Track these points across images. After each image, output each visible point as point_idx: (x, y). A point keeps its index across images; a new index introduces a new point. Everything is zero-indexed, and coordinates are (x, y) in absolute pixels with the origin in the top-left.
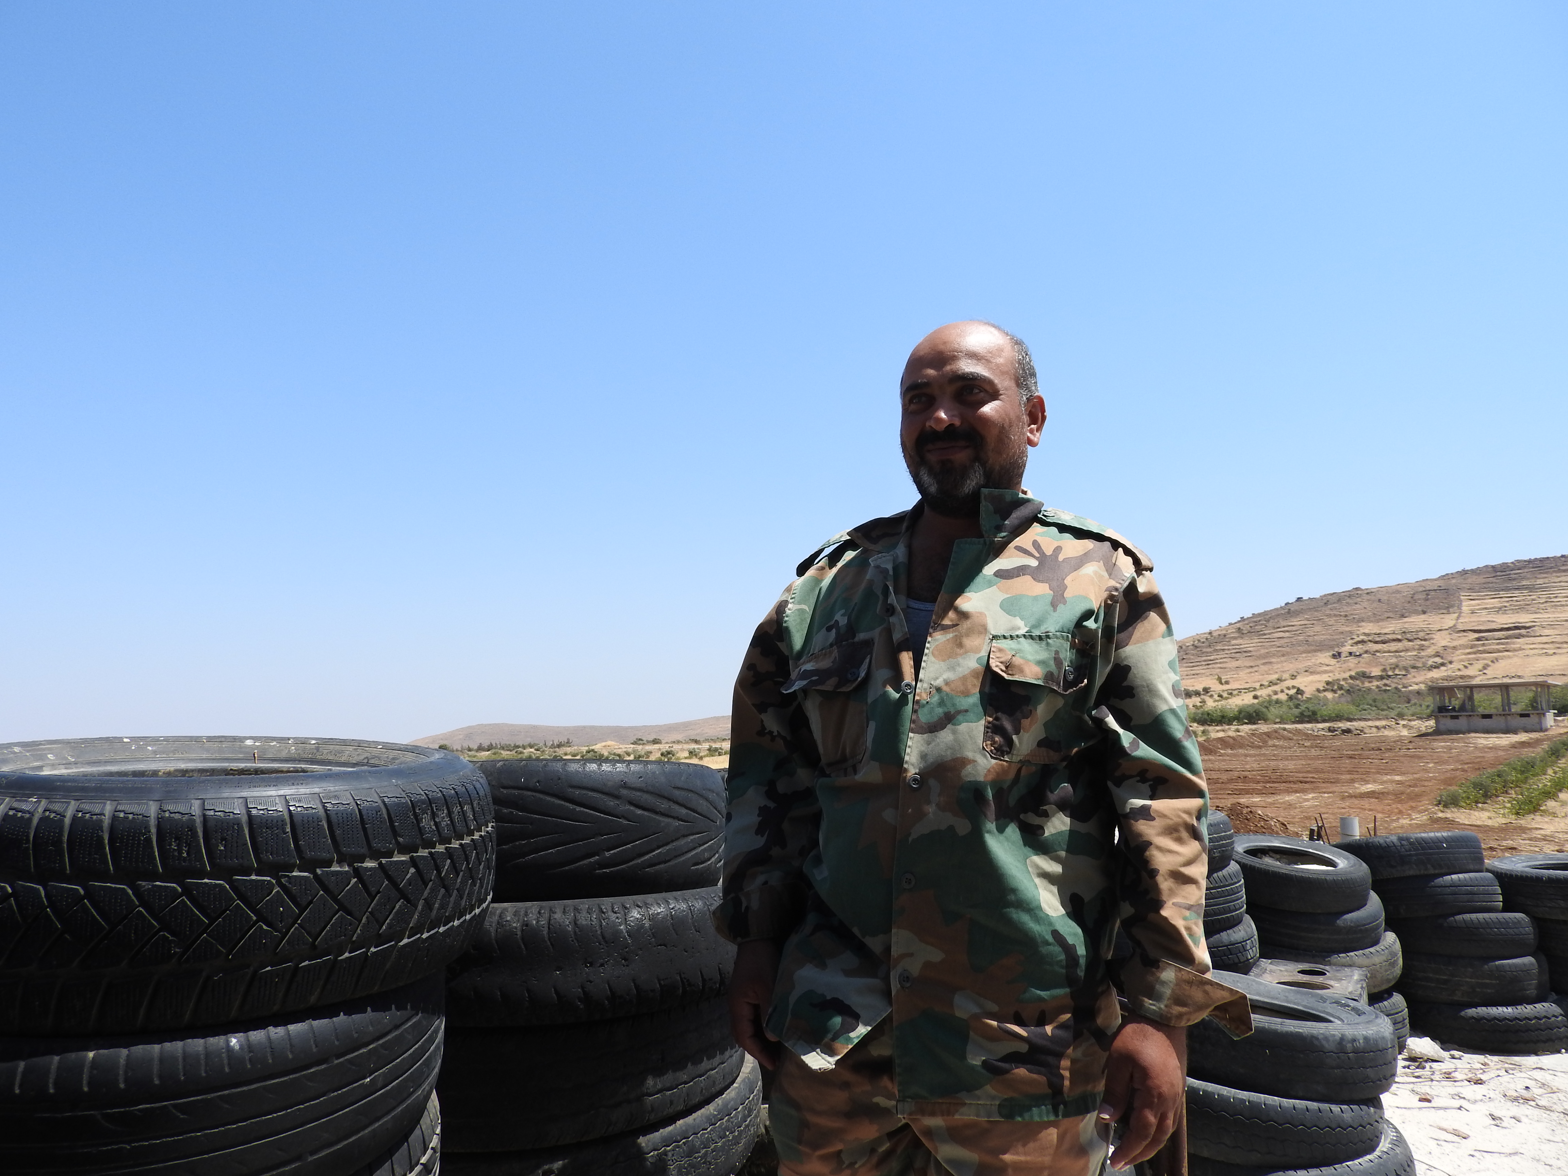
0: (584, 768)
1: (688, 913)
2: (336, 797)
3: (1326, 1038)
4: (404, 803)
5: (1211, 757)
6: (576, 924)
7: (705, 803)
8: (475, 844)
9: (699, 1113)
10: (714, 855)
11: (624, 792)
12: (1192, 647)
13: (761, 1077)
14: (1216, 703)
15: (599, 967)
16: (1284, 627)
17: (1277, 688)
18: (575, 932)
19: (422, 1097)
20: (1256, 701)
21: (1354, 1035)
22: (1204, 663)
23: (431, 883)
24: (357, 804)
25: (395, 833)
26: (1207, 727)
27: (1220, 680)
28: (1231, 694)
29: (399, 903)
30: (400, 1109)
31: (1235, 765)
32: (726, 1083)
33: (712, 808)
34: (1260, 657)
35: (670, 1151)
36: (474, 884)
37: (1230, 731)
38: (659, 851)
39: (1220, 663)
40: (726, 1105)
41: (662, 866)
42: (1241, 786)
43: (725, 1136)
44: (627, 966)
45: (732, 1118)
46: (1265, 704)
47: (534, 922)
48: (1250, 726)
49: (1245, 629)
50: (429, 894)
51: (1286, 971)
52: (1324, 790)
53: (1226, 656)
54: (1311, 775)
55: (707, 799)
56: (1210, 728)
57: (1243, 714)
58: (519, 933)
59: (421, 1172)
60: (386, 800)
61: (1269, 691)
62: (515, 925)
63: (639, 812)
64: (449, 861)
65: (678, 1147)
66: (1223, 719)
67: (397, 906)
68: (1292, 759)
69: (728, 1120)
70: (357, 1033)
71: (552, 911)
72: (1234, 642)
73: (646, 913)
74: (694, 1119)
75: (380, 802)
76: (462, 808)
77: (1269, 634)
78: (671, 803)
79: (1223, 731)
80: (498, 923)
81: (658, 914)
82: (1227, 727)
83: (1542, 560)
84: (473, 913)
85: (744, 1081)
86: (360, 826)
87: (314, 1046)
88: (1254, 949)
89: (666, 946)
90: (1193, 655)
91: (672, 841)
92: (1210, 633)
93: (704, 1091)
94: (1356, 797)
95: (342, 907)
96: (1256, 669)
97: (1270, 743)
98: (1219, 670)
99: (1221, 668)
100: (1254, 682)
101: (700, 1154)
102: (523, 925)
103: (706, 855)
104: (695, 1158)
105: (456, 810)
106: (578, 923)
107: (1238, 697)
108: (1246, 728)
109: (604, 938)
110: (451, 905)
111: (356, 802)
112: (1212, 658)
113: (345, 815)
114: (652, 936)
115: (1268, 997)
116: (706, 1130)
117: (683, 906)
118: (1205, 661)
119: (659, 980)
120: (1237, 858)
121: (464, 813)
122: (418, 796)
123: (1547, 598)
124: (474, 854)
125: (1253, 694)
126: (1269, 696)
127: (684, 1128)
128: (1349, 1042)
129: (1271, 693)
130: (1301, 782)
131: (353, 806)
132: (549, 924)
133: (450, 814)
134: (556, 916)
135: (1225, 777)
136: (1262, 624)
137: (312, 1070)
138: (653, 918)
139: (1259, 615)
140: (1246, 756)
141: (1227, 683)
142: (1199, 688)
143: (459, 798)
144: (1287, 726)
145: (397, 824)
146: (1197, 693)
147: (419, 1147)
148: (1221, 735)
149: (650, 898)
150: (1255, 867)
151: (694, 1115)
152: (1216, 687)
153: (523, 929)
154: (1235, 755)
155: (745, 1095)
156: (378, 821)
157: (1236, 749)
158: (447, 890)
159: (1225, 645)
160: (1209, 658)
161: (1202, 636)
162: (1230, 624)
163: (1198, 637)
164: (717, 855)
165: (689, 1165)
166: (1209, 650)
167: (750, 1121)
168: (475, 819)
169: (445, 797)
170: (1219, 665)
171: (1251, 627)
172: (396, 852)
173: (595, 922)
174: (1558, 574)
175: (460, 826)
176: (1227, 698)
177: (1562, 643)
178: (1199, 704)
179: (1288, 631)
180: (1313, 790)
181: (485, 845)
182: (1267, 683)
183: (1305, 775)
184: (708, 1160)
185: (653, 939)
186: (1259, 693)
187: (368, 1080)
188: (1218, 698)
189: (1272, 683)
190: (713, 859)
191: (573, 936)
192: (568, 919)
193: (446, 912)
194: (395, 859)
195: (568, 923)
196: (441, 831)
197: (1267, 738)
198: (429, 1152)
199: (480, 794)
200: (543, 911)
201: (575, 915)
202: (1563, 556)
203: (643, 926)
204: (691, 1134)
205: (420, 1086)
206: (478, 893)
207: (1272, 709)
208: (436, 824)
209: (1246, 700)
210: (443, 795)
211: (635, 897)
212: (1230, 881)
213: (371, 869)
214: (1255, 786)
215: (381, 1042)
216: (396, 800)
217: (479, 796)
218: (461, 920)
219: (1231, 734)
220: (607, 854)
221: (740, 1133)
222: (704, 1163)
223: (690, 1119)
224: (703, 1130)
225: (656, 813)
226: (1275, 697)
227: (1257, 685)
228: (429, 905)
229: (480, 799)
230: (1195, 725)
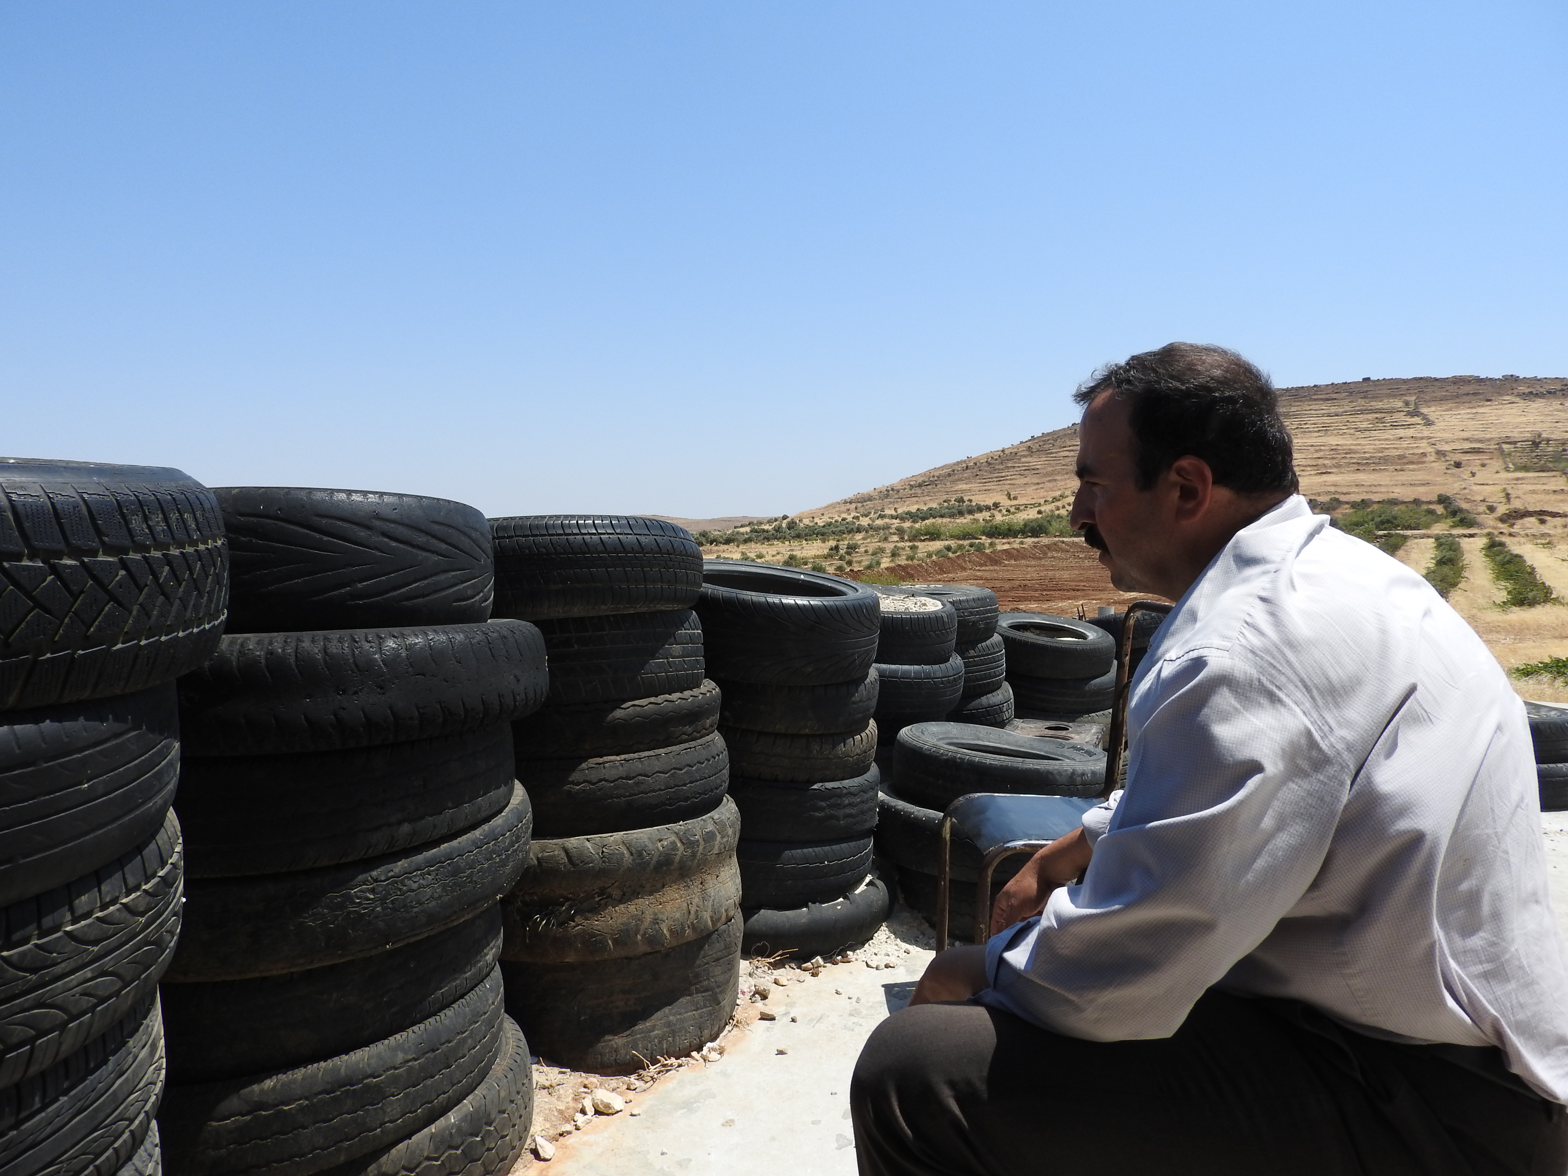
0: (331, 497)
1: (448, 644)
2: (22, 488)
3: (1060, 773)
4: (108, 501)
5: (996, 568)
6: (325, 652)
7: (468, 541)
8: (199, 555)
9: (464, 837)
10: (478, 594)
11: (377, 523)
12: (985, 464)
13: (530, 810)
14: (1005, 518)
15: (352, 694)
16: (1070, 446)
17: (1059, 504)
18: (325, 661)
19: (153, 810)
20: (1040, 516)
21: (1084, 770)
22: (995, 480)
23: (146, 589)
24: (49, 498)
25: (99, 532)
26: (994, 540)
27: (1009, 495)
28: (1018, 509)
29: (109, 606)
30: (127, 819)
31: (1018, 574)
32: (493, 811)
33: (474, 545)
34: (1047, 475)
35: (433, 871)
36: (200, 595)
37: (1016, 543)
38: (417, 584)
39: (1011, 479)
40: (492, 831)
41: (420, 600)
42: (1020, 593)
43: (492, 858)
44: (383, 694)
45: (499, 842)
46: (1048, 519)
47: (280, 650)
48: (1033, 539)
49: (1035, 447)
50: (145, 599)
51: (1036, 728)
52: (1093, 597)
53: (1016, 473)
54: (1083, 584)
55: (470, 537)
56: (997, 541)
57: (1028, 528)
58: (263, 661)
59: (158, 883)
60: (85, 496)
61: (1052, 506)
62: (258, 653)
63: (394, 544)
64: (167, 568)
65: (442, 867)
66: (1009, 532)
67: (107, 609)
68: (1067, 570)
69: (495, 845)
70: (68, 737)
71: (299, 640)
72: (1023, 460)
73: (403, 643)
74: (459, 843)
75: (77, 497)
76: (181, 515)
77: (1056, 453)
78: (429, 538)
79: (1009, 543)
80: (240, 652)
81: (416, 644)
82: (1012, 540)
83: (1298, 389)
84: (202, 627)
85: (512, 810)
86: (54, 520)
87: (16, 747)
88: (1010, 711)
89: (424, 676)
90: (986, 472)
91: (431, 576)
92: (1003, 451)
93: (469, 817)
94: (1119, 603)
95: (38, 604)
96: (1041, 486)
97: (1050, 555)
98: (1008, 486)
99: (1010, 484)
100: (1040, 498)
101: (466, 874)
102: (267, 654)
103: (470, 592)
104: (460, 878)
105: (174, 516)
106: (328, 651)
107: (1023, 512)
108: (1030, 541)
109: (357, 666)
110: (173, 614)
111: (48, 496)
112: (1003, 474)
113: (34, 507)
114: (409, 666)
115: (1016, 746)
116: (472, 852)
117: (443, 638)
118: (997, 477)
119: (418, 709)
120: (1000, 631)
121: (184, 521)
122: (125, 496)
123: (1298, 424)
124: (198, 566)
125: (1038, 509)
126: (1052, 511)
127: (448, 850)
128: (1079, 776)
129: (1054, 509)
130: (1074, 590)
131: (43, 499)
132: (296, 652)
133: (166, 519)
134: (304, 645)
135: (1007, 585)
136: (1050, 444)
137: (15, 772)
138: (409, 648)
139: (1048, 434)
140: (1027, 566)
141: (1015, 498)
142: (990, 503)
143: (177, 505)
144: (1065, 539)
145: (100, 522)
146: (988, 508)
147: (155, 862)
148: (1006, 547)
149: (407, 630)
150: (1015, 639)
151: (460, 839)
152: (1005, 502)
153: (267, 658)
154: (1018, 566)
155: (512, 823)
156: (76, 517)
157: (1019, 561)
158: (167, 597)
159: (1016, 463)
160: (1000, 474)
161: (995, 453)
162: (1021, 443)
163: (991, 455)
164: (482, 594)
165: (454, 884)
166: (1001, 467)
167: (518, 846)
168: (198, 529)
169: (160, 503)
170: (1009, 482)
171: (1040, 446)
172: (101, 553)
173: (347, 651)
174: (1310, 403)
175: (180, 535)
176: (1014, 513)
177: (1306, 466)
178: (988, 518)
179: (1072, 451)
180: (1083, 597)
181: (213, 560)
182: (1051, 500)
183: (1077, 584)
184: (474, 879)
185: (411, 669)
186: (1042, 509)
187: (86, 785)
188: (1006, 513)
189: (1055, 499)
190: (477, 598)
191: (323, 664)
192: (317, 647)
193: (166, 621)
194: (100, 559)
195: (317, 651)
196: (156, 535)
197: (1047, 550)
198: (168, 868)
199: (205, 506)
200: (289, 640)
201: (324, 644)
202: (1315, 386)
203: (399, 655)
204: (455, 856)
205: (150, 799)
206: (206, 606)
207: (1054, 523)
208: (149, 527)
209: (1031, 514)
210: (157, 499)
211: (391, 629)
212: (992, 651)
213: (70, 567)
214: (1033, 593)
215: (98, 748)
216: (98, 497)
217: (203, 507)
218: (187, 632)
219: (1016, 546)
220: (360, 586)
221: (508, 856)
222: (469, 882)
223: (455, 843)
224: (468, 852)
225: (413, 546)
226: (1057, 512)
227: (1042, 501)
228: (145, 611)
229: (204, 510)
230: (984, 537)
